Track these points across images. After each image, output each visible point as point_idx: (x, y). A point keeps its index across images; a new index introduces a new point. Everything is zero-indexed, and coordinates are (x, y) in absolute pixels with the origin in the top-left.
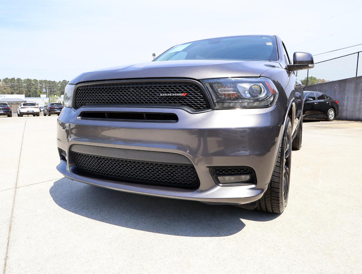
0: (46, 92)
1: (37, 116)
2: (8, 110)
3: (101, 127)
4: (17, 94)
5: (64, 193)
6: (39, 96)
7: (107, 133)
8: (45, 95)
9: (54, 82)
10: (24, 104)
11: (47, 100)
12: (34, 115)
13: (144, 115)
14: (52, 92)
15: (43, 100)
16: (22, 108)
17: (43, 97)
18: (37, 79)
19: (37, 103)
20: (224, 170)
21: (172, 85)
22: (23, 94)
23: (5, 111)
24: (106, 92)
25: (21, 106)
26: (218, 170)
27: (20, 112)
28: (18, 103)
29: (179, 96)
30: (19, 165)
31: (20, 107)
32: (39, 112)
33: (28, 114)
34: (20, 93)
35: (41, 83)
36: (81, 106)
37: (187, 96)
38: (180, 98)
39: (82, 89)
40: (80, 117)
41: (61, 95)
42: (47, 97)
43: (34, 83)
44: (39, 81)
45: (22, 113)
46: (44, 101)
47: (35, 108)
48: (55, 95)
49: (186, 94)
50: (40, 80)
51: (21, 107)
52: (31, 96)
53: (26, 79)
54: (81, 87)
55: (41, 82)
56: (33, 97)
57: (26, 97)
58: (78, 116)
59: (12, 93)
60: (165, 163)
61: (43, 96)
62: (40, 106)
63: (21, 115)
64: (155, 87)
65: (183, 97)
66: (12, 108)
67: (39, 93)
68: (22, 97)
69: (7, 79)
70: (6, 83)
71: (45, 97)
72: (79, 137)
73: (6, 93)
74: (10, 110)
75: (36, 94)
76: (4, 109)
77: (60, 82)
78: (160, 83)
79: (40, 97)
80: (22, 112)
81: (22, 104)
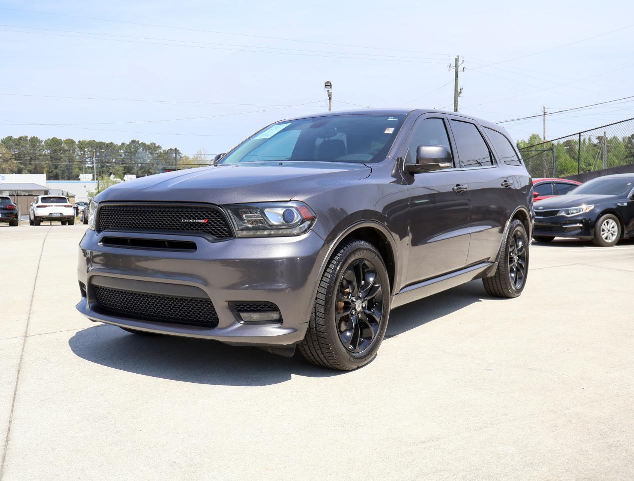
0: (92, 168)
1: (69, 224)
2: (11, 211)
3: (135, 256)
4: (30, 172)
5: (86, 344)
6: (77, 178)
7: (143, 264)
8: (91, 176)
9: (110, 146)
10: (43, 199)
11: (93, 187)
12: (64, 223)
13: (166, 243)
14: (105, 169)
15: (85, 187)
16: (38, 207)
17: (85, 180)
18: (74, 139)
19: (71, 193)
20: (252, 306)
21: (194, 210)
22: (43, 173)
23: (5, 214)
24: (133, 215)
25: (37, 202)
26: (239, 306)
27: (34, 215)
28: (30, 194)
29: (200, 223)
30: (30, 310)
31: (35, 205)
32: (73, 217)
33: (51, 219)
34: (36, 171)
35: (81, 149)
36: (105, 229)
37: (207, 222)
38: (202, 224)
39: (105, 209)
40: (102, 243)
41: (125, 174)
42: (93, 179)
43: (66, 148)
44: (77, 142)
45: (38, 219)
46: (87, 188)
47: (66, 206)
48: (112, 176)
49: (207, 220)
50: (79, 142)
51: (38, 204)
52: (60, 177)
53: (51, 138)
54: (104, 207)
55: (82, 145)
56: (63, 179)
57: (49, 180)
58: (100, 242)
59: (20, 171)
60: (185, 297)
61: (85, 177)
62: (77, 200)
63: (37, 221)
64: (182, 211)
65: (204, 223)
66: (19, 206)
67: (77, 170)
68: (39, 180)
69: (10, 139)
70: (9, 147)
71: (89, 180)
72: (107, 268)
73: (7, 170)
74: (15, 213)
75: (71, 173)
76: (4, 209)
77: (123, 144)
78: (182, 207)
79: (79, 180)
80: (38, 217)
81: (40, 197)
